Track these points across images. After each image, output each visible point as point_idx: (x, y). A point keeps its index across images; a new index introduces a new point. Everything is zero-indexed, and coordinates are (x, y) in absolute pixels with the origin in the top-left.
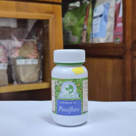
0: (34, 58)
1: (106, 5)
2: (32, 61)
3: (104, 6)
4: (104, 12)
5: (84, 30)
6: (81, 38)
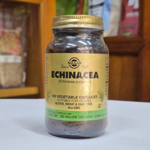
0: (17, 55)
2: (15, 58)
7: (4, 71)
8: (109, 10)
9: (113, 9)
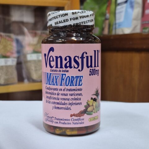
5: (106, 19)
6: (103, 29)
7: (35, 67)
8: (132, 7)
9: (135, 6)
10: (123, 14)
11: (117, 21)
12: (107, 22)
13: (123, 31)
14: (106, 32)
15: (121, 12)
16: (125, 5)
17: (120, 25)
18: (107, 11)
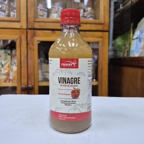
1: (141, 30)
3: (140, 31)
4: (139, 35)
5: (126, 48)
6: (124, 53)
8: (140, 41)
9: (142, 40)
10: (135, 45)
11: (131, 49)
12: (127, 50)
13: (134, 55)
14: (126, 55)
15: (134, 44)
16: (136, 40)
17: (133, 51)
18: (127, 44)
